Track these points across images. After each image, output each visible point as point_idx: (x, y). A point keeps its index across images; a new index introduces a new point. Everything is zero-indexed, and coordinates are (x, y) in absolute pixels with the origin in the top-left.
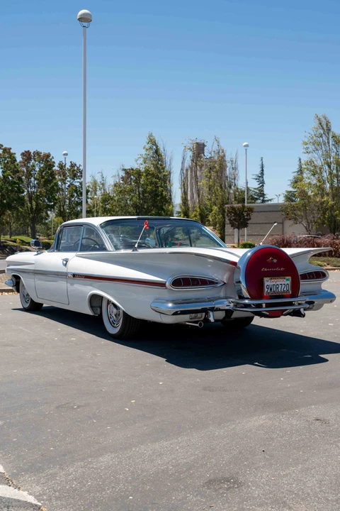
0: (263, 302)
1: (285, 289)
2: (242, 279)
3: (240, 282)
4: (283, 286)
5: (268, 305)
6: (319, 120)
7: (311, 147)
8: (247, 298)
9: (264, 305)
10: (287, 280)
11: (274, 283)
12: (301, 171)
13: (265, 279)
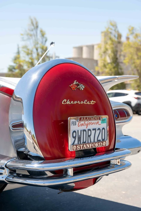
0: (69, 165)
1: (100, 138)
2: (27, 119)
3: (21, 125)
4: (98, 132)
5: (78, 171)
6: (32, 20)
7: (26, 37)
8: (38, 158)
9: (71, 172)
10: (103, 121)
11: (84, 128)
12: (18, 53)
13: (71, 120)
